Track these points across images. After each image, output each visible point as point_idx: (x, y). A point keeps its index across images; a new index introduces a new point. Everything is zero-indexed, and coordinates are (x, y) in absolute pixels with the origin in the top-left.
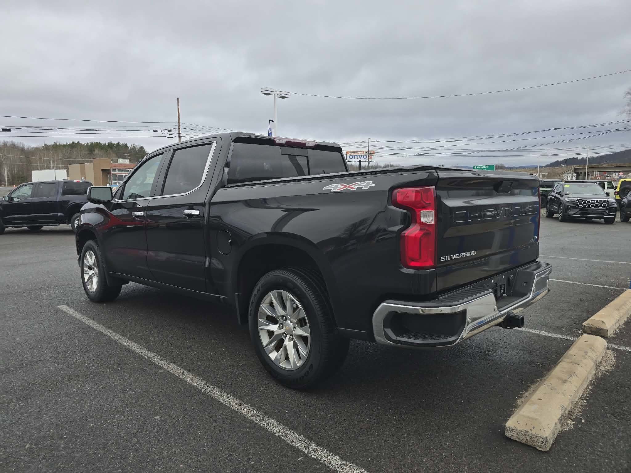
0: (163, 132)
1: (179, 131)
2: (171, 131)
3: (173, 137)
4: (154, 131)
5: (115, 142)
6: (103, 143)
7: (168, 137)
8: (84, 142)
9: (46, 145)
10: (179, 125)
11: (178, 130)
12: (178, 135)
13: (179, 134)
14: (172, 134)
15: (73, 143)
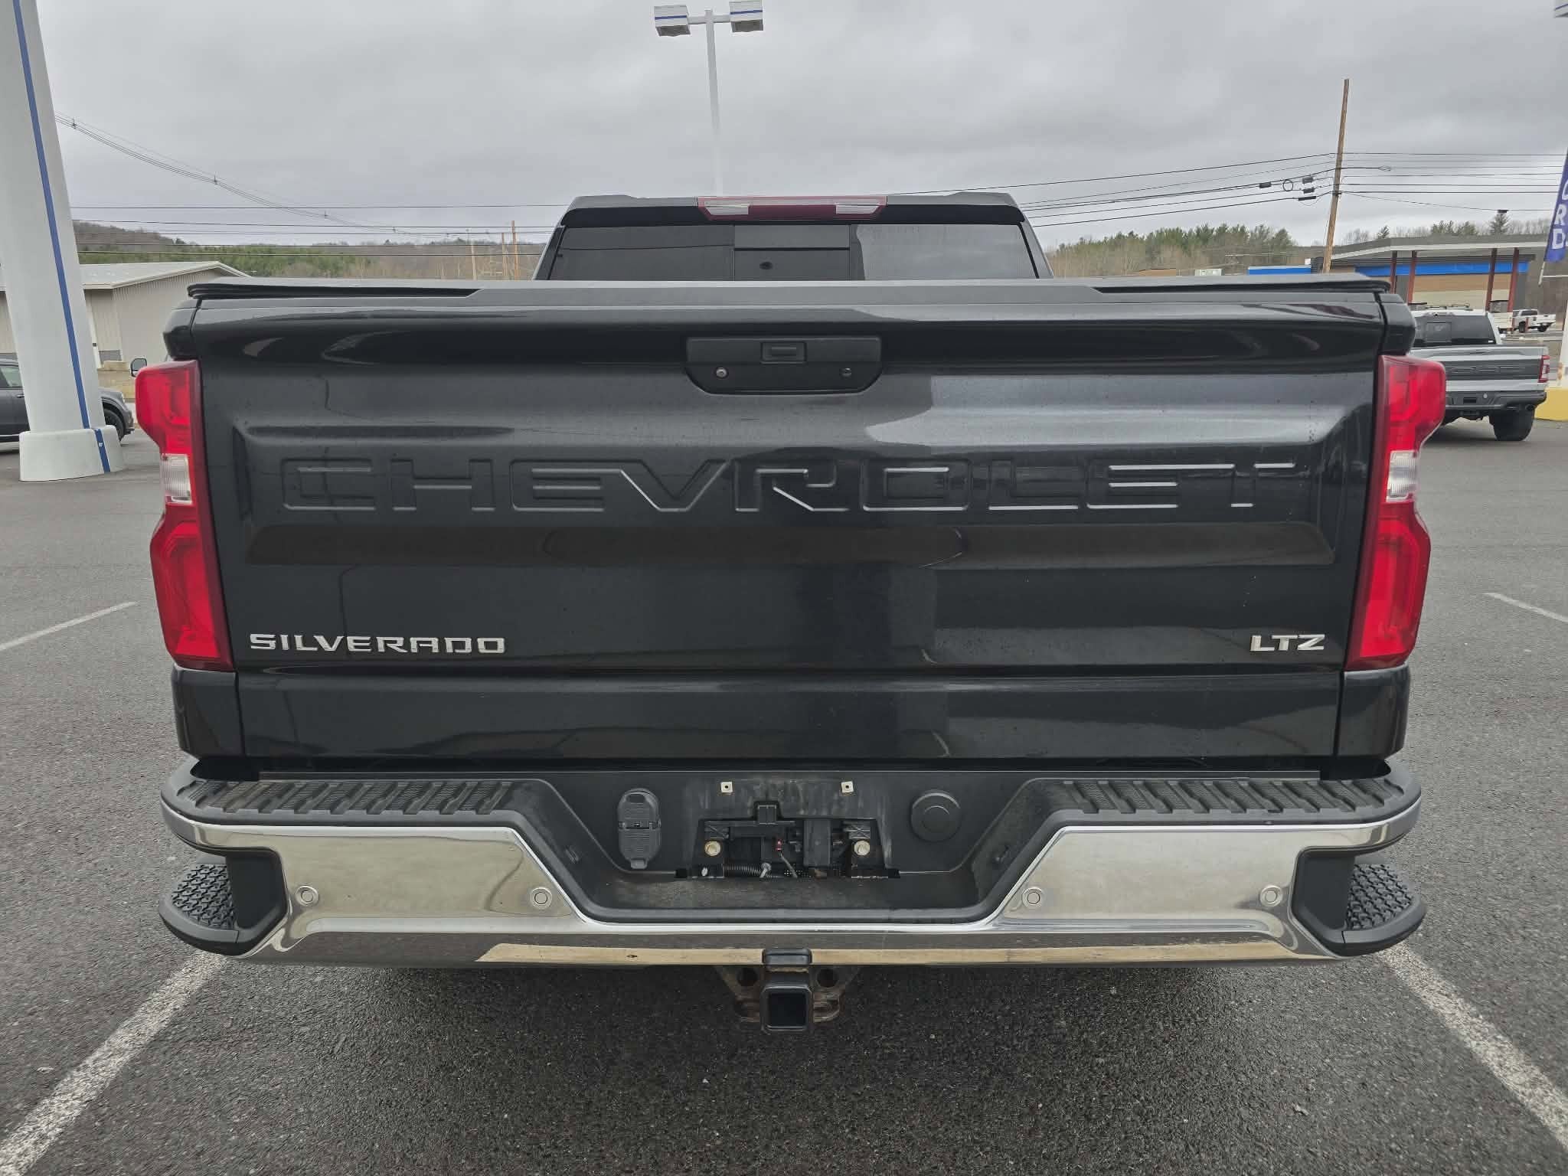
0: (1288, 186)
1: (1338, 177)
2: (1310, 180)
3: (1314, 198)
4: (1262, 186)
5: (1214, 226)
6: (1186, 229)
7: (1300, 199)
8: (1142, 233)
9: (1062, 246)
10: (1339, 161)
11: (1333, 173)
12: (1332, 189)
13: (1337, 185)
14: (1312, 190)
15: (1120, 236)
